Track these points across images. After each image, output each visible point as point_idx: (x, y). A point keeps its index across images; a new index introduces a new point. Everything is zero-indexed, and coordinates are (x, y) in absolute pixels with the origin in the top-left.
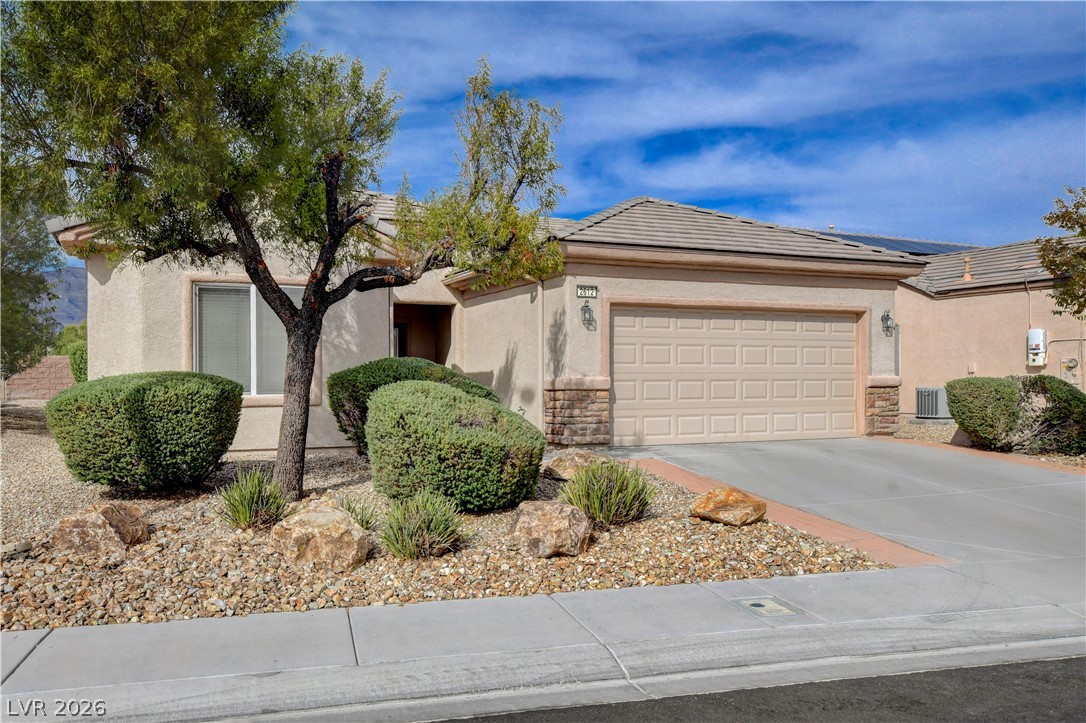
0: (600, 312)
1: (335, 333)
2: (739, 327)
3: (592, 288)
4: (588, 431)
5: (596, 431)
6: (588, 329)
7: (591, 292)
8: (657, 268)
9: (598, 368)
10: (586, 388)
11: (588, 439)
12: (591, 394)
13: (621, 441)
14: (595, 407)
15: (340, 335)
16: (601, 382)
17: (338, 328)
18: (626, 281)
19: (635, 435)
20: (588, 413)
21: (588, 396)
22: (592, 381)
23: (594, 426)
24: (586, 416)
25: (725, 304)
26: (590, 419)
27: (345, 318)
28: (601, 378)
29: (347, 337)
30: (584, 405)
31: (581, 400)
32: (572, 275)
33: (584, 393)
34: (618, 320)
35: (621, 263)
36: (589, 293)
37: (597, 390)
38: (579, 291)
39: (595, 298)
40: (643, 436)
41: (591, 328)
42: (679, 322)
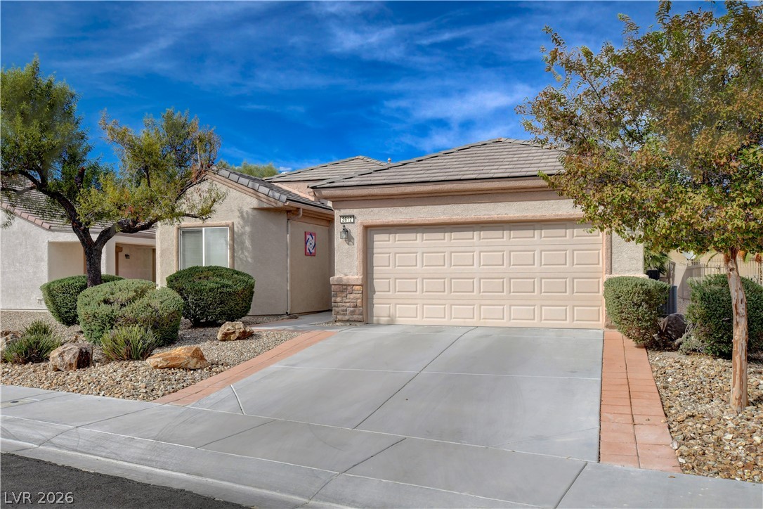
0: (356, 232)
1: (240, 252)
2: (476, 237)
3: (351, 216)
4: (348, 312)
5: (353, 313)
6: (348, 244)
7: (350, 219)
8: (398, 198)
9: (355, 271)
10: (344, 283)
11: (347, 318)
12: (349, 288)
13: (378, 320)
14: (352, 296)
15: (243, 253)
16: (354, 280)
17: (242, 249)
18: (376, 210)
19: (389, 316)
20: (347, 300)
21: (346, 289)
22: (348, 279)
23: (352, 309)
24: (345, 303)
25: (455, 220)
26: (348, 304)
27: (245, 243)
28: (357, 277)
29: (246, 254)
30: (344, 295)
31: (342, 292)
32: (337, 209)
33: (345, 287)
34: (377, 237)
35: (366, 198)
36: (348, 220)
37: (354, 285)
38: (342, 219)
39: (354, 223)
40: (396, 317)
41: (350, 243)
42: (426, 236)
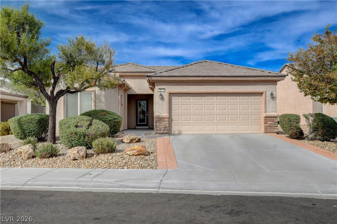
0: (166, 96)
1: (99, 103)
2: (215, 99)
3: (163, 89)
4: (162, 130)
5: (164, 130)
6: (162, 101)
7: (163, 90)
8: (184, 82)
9: (165, 112)
10: (160, 117)
11: (161, 132)
12: (163, 119)
13: (174, 133)
14: (164, 123)
15: (100, 104)
16: (165, 116)
17: (100, 102)
18: (174, 87)
19: (179, 131)
20: (162, 125)
21: (161, 120)
22: (163, 115)
23: (164, 128)
24: (161, 125)
25: (208, 92)
26: (162, 126)
27: (102, 99)
28: (166, 115)
29: (102, 104)
30: (160, 122)
31: (159, 121)
32: (157, 86)
33: (161, 119)
34: (173, 98)
35: (171, 81)
36: (162, 90)
37: (165, 118)
38: (159, 90)
39: (164, 92)
40: (182, 131)
41: (163, 100)
42: (194, 98)
